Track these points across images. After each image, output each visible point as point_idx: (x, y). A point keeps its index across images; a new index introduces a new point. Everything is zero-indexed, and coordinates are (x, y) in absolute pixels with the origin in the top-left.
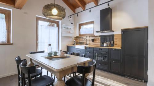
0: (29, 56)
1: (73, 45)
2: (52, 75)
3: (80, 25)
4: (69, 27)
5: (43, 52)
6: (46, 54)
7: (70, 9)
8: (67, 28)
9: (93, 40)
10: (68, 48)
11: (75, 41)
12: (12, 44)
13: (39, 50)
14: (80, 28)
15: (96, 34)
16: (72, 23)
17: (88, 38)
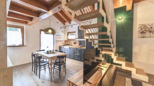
0: (37, 53)
1: (63, 46)
2: (49, 61)
3: (68, 33)
4: (60, 34)
5: (44, 50)
6: (46, 51)
7: (61, 23)
8: (59, 35)
9: (75, 43)
10: (60, 47)
11: (64, 43)
12: (26, 46)
13: (42, 49)
14: (68, 35)
15: (77, 40)
16: (63, 32)
17: (72, 42)
